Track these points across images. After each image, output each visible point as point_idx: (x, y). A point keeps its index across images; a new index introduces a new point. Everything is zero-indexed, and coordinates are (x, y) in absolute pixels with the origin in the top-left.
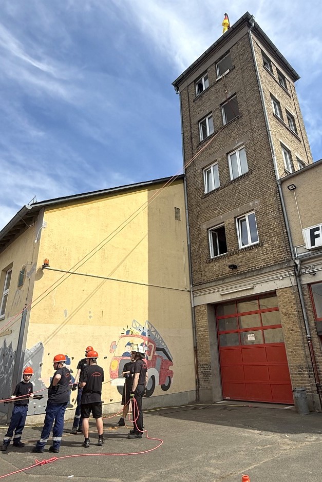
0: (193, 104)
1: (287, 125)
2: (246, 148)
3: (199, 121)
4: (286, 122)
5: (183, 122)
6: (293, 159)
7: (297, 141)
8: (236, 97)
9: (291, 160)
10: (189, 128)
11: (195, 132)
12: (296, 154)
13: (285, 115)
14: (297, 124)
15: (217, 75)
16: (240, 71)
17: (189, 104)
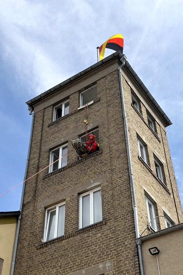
0: (47, 129)
1: (154, 172)
2: (102, 190)
3: (51, 150)
4: (153, 168)
5: (31, 147)
6: (160, 214)
7: (165, 192)
8: (98, 131)
9: (157, 214)
10: (37, 155)
11: (45, 162)
12: (164, 208)
13: (152, 160)
14: (167, 173)
15: (79, 103)
16: (105, 105)
17: (42, 128)
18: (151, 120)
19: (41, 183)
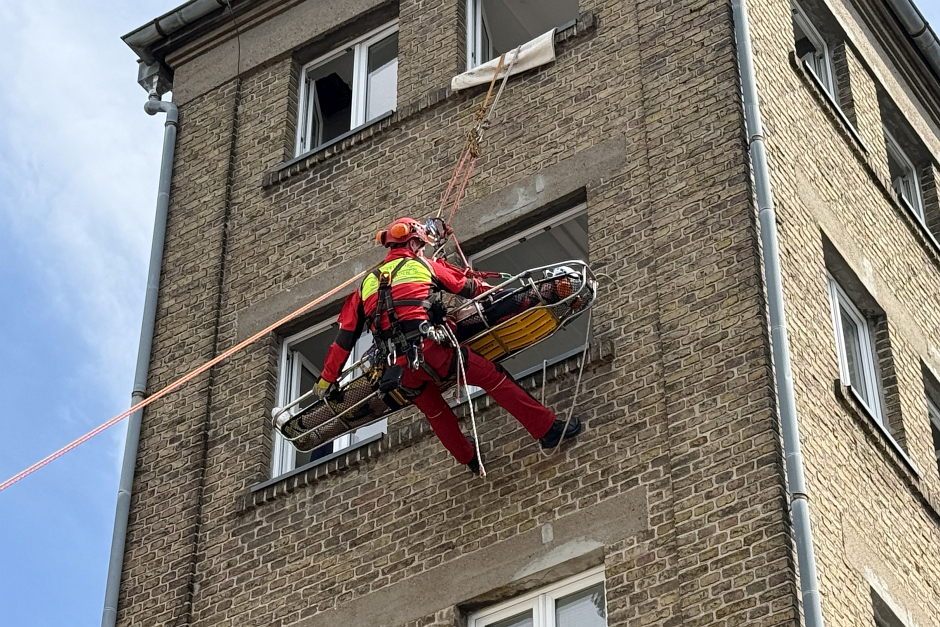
0: (259, 203)
2: (614, 590)
3: (282, 333)
5: (157, 317)
8: (582, 220)
13: (914, 408)
15: (462, 46)
16: (630, 59)
17: (228, 198)
18: (905, 160)
19: (225, 537)
